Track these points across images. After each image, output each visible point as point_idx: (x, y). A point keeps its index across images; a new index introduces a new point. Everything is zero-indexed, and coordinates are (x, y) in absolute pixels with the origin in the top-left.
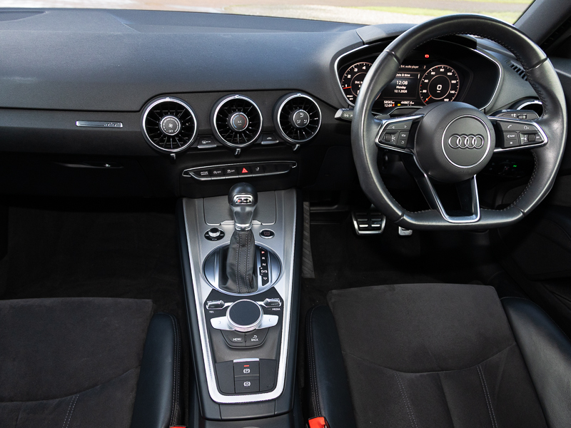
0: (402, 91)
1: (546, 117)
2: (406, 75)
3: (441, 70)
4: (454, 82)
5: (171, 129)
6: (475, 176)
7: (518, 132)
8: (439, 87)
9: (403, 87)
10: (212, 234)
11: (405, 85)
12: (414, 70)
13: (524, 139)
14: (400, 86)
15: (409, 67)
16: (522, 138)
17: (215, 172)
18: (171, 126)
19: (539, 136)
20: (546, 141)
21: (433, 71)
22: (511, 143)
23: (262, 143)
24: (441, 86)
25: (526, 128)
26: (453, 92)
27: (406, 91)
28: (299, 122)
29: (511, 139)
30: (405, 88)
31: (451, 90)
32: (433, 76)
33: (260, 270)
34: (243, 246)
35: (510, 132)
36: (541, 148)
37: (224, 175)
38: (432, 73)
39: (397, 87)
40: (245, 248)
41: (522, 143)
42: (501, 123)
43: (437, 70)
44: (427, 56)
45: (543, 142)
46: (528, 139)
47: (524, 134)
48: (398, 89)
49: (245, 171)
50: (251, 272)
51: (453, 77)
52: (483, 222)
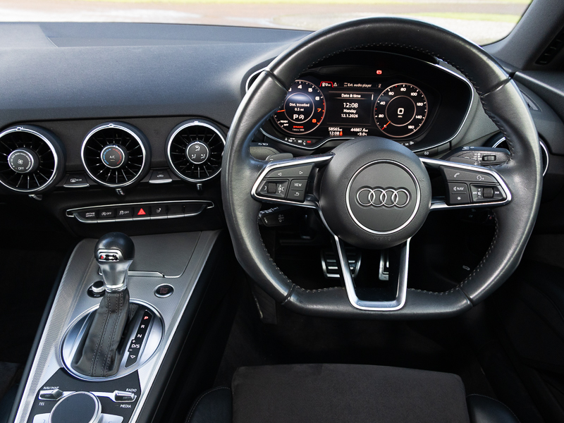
0: (351, 116)
1: (512, 163)
2: (355, 96)
3: (402, 89)
4: (420, 104)
5: (20, 165)
6: (409, 240)
7: (468, 183)
8: (401, 111)
9: (352, 111)
10: (95, 290)
11: (354, 109)
12: (365, 89)
13: (476, 193)
14: (348, 109)
15: (359, 85)
16: (474, 193)
17: (104, 214)
18: (20, 162)
19: (498, 190)
20: (509, 198)
21: (392, 90)
22: (459, 198)
23: (151, 182)
24: (403, 109)
25: (481, 178)
26: (419, 117)
27: (357, 116)
28: (194, 157)
29: (459, 193)
30: (355, 111)
31: (417, 114)
32: (392, 97)
33: (132, 343)
34: (113, 311)
35: (458, 182)
36: (503, 208)
37: (115, 218)
38: (390, 93)
39: (345, 111)
40: (114, 316)
41: (475, 200)
42: (445, 170)
43: (396, 90)
44: (379, 72)
45: (504, 199)
46: (483, 194)
47: (477, 187)
48: (346, 113)
49: (142, 212)
50: (115, 347)
51: (419, 99)
52: (408, 311)
